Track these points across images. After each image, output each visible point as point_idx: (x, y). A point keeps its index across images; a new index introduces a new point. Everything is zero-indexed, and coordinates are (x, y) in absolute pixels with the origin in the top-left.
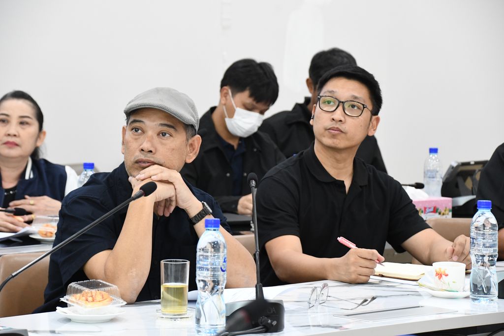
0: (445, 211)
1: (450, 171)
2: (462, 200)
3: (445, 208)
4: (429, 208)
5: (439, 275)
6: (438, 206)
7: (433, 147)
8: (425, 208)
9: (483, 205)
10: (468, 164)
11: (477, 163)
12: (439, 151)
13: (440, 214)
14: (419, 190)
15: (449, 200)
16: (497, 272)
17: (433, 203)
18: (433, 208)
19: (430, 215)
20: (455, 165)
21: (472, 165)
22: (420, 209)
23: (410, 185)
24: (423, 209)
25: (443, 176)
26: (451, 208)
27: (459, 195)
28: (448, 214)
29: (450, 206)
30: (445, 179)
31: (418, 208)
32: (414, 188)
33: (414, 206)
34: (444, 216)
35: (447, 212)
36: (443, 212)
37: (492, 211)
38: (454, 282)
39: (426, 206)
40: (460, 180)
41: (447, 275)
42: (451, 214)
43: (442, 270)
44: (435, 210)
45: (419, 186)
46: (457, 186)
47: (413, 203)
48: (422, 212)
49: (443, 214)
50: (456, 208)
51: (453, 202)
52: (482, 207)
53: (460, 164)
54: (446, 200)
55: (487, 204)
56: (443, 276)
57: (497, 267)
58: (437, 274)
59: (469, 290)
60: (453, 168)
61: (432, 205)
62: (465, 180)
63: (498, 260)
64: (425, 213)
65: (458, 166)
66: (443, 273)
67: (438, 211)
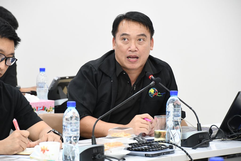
0: (50, 109)
1: (53, 83)
2: (61, 102)
3: (50, 107)
4: (40, 107)
5: (43, 151)
6: (45, 106)
7: (42, 67)
8: (37, 107)
9: (71, 104)
10: (64, 78)
11: (70, 78)
12: (46, 70)
13: (47, 111)
14: (33, 96)
15: (52, 102)
16: (79, 147)
17: (43, 104)
18: (42, 107)
19: (40, 112)
20: (56, 79)
21: (67, 79)
22: (34, 108)
23: (27, 93)
24: (36, 108)
25: (49, 87)
26: (54, 107)
27: (59, 98)
28: (52, 111)
29: (53, 106)
30: (50, 88)
31: (33, 107)
32: (30, 94)
33: (31, 106)
34: (50, 112)
35: (51, 109)
36: (49, 109)
37: (76, 108)
38: (52, 155)
39: (38, 106)
40: (60, 89)
41: (48, 151)
42: (54, 110)
43: (45, 148)
44: (44, 109)
45: (34, 93)
46: (58, 92)
47: (30, 104)
48: (35, 110)
49: (49, 111)
50: (57, 107)
51: (55, 103)
52: (70, 105)
53: (60, 78)
54: (50, 102)
55: (73, 104)
56: (46, 151)
57: (79, 143)
58: (42, 150)
59: (62, 159)
60: (55, 81)
61: (42, 106)
62: (63, 89)
63: (80, 139)
64: (37, 111)
65: (58, 80)
66: (46, 149)
67: (46, 109)
